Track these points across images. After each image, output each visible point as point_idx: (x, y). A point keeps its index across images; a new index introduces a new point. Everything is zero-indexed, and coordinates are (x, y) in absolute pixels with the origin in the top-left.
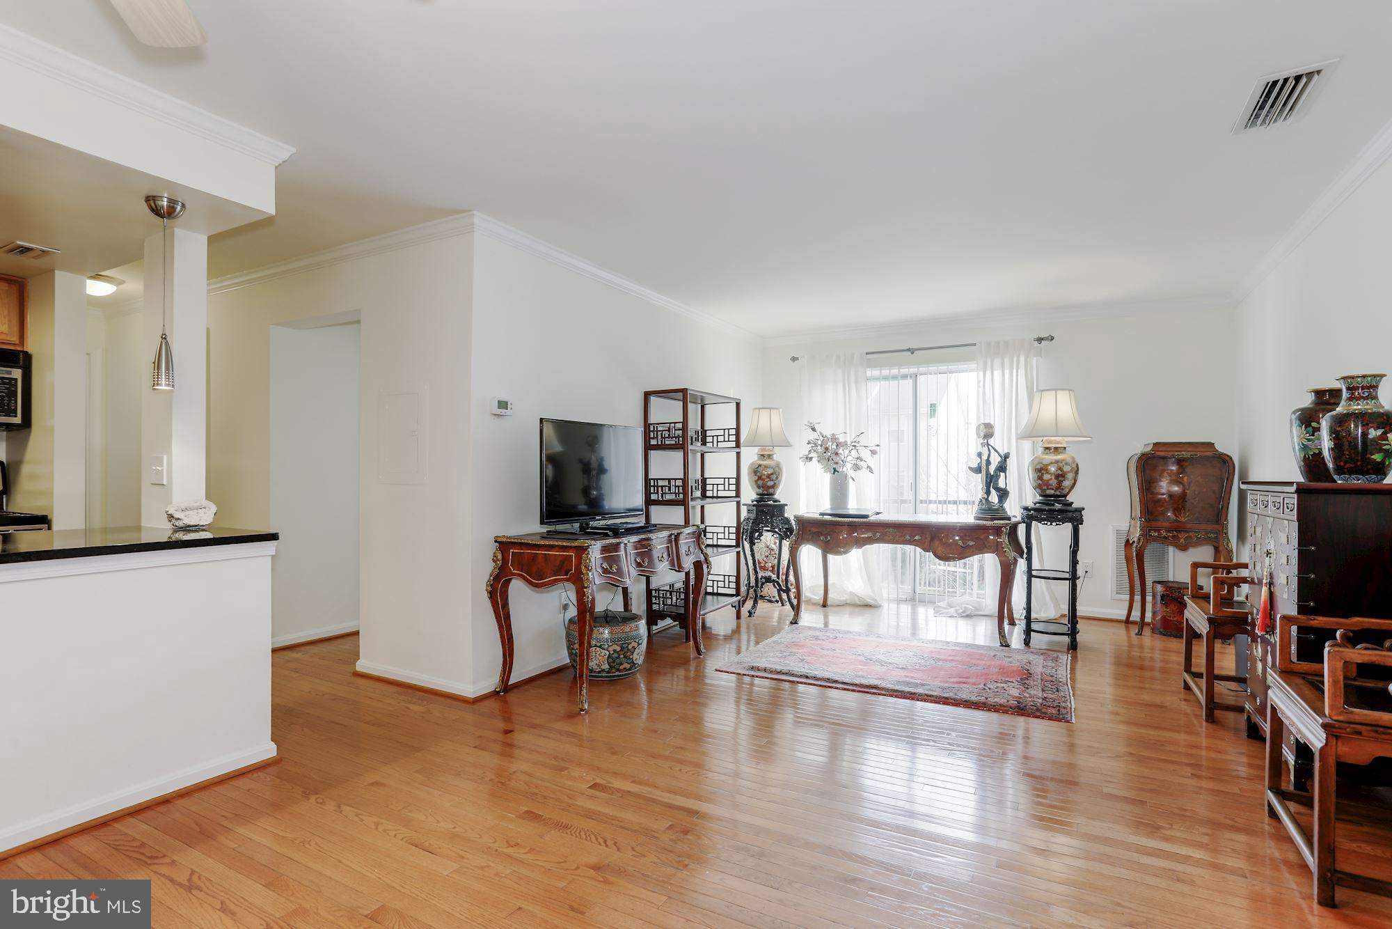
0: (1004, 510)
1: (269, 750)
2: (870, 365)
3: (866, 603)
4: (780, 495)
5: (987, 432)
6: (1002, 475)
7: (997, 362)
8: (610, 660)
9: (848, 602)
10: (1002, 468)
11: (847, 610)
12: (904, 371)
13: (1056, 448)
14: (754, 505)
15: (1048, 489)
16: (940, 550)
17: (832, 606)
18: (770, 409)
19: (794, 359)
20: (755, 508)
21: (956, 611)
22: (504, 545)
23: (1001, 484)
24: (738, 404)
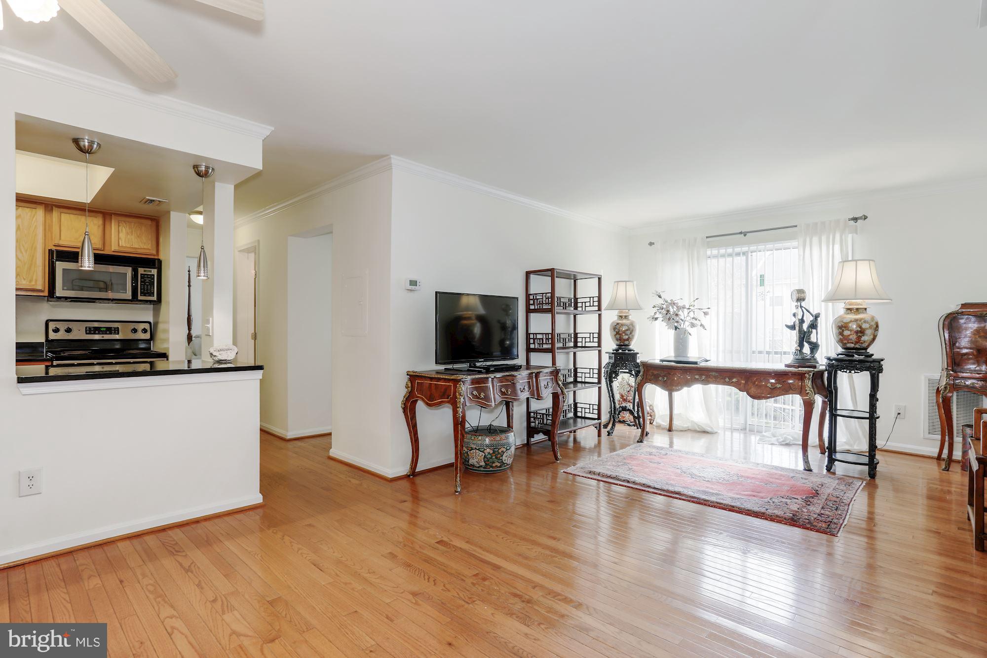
0: (815, 359)
1: (258, 499)
2: (711, 246)
3: (703, 430)
4: (634, 346)
5: (800, 297)
6: (814, 331)
7: (815, 240)
8: (486, 459)
9: (690, 428)
10: (813, 326)
11: (690, 435)
12: (737, 250)
13: (857, 309)
14: (613, 353)
15: (848, 343)
16: (753, 390)
17: (677, 431)
18: (626, 282)
19: (651, 244)
20: (613, 355)
21: (778, 440)
22: (413, 377)
23: (813, 338)
24: (600, 279)
